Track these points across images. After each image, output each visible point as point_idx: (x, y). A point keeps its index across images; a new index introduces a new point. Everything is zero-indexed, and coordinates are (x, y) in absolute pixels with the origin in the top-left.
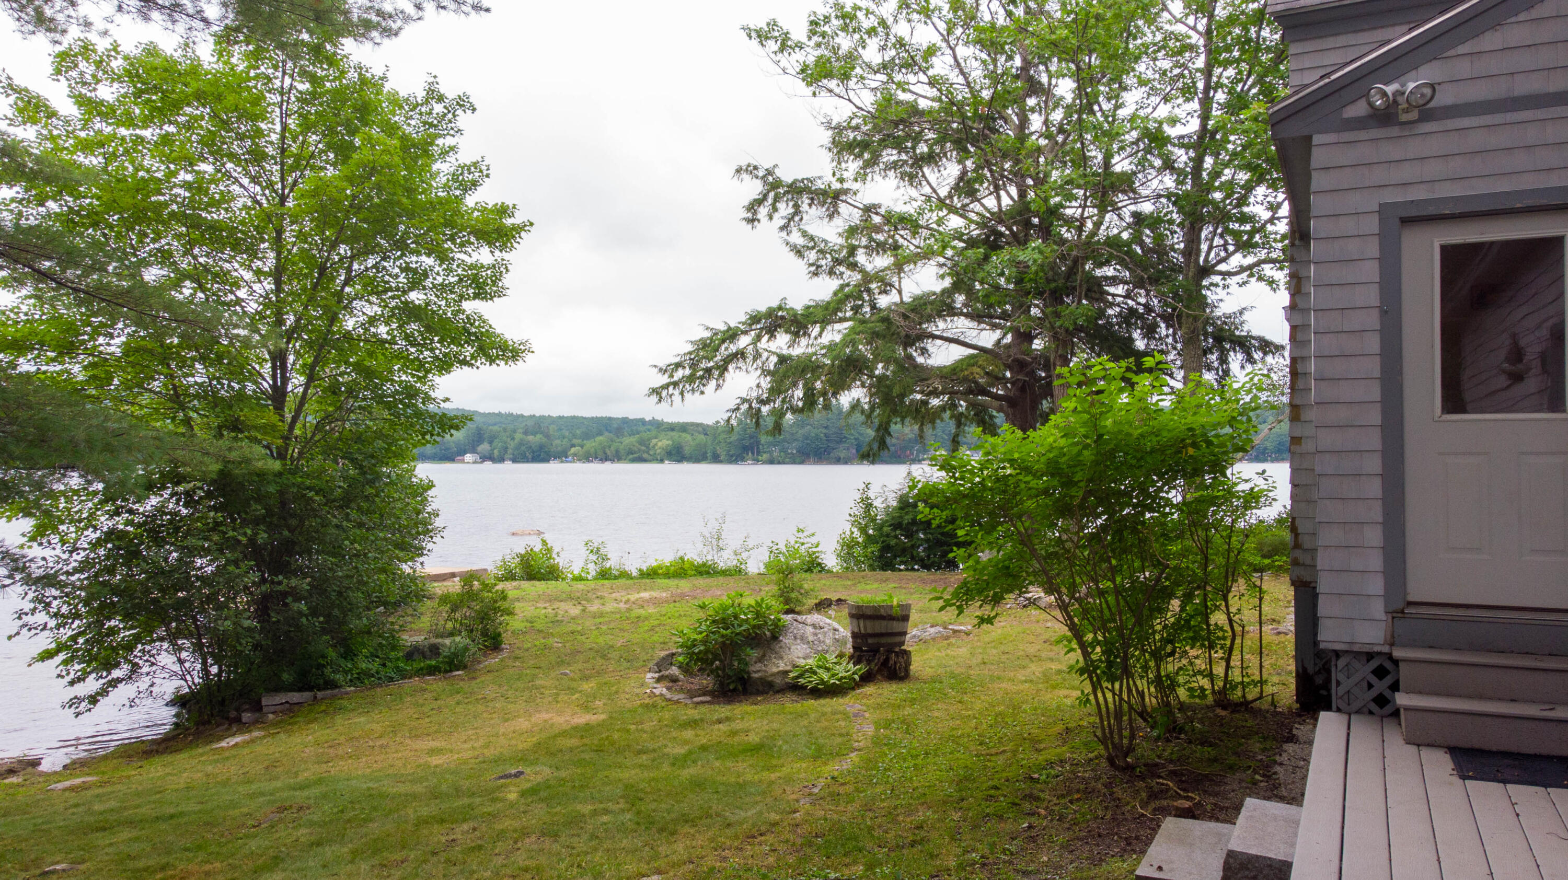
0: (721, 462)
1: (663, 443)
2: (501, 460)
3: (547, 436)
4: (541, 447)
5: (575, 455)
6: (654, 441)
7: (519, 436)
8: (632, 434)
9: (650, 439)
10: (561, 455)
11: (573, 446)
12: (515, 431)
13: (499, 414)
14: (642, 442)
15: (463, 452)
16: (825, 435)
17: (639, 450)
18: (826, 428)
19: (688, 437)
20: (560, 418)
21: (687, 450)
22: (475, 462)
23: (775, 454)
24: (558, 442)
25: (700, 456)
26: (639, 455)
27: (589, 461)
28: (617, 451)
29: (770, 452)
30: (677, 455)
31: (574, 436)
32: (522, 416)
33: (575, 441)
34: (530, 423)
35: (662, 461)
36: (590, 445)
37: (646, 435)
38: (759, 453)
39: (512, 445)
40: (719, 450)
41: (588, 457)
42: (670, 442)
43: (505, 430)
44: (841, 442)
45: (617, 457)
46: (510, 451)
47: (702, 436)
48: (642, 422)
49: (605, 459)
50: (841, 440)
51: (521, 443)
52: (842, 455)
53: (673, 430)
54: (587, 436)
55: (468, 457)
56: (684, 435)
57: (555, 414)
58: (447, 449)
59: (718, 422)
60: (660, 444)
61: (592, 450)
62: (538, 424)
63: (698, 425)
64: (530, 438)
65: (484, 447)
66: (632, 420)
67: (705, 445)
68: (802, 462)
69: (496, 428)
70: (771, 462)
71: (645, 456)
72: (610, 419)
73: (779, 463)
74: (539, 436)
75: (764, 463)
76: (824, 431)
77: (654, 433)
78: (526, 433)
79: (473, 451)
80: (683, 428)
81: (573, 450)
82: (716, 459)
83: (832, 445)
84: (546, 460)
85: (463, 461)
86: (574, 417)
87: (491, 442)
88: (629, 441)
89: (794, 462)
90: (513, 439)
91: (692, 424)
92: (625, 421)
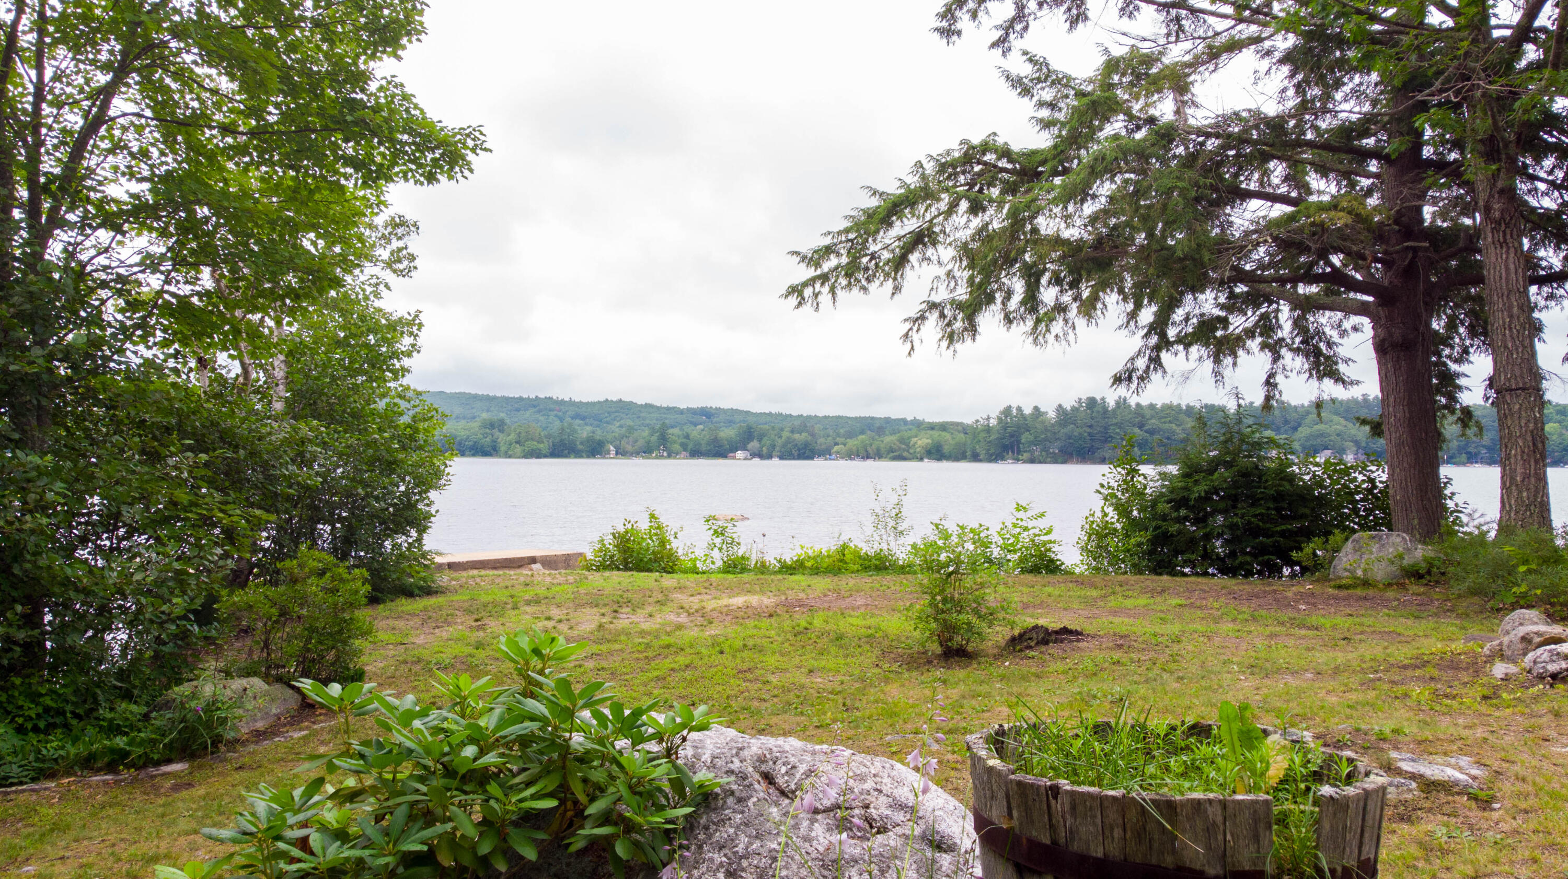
0: (980, 461)
1: (922, 441)
2: (770, 457)
3: (813, 435)
4: (806, 445)
5: (837, 452)
6: (914, 440)
7: (786, 434)
8: (893, 433)
9: (909, 438)
10: (825, 453)
11: (837, 444)
12: (782, 430)
13: (770, 414)
14: (902, 441)
15: (734, 449)
16: (1089, 434)
17: (900, 449)
18: (1090, 426)
19: (946, 436)
20: (826, 417)
21: (946, 449)
22: (745, 459)
23: (1036, 454)
24: (822, 440)
25: (959, 455)
26: (900, 453)
27: (851, 459)
28: (878, 450)
29: (1032, 452)
30: (936, 453)
31: (838, 435)
32: (791, 416)
33: (838, 440)
34: (797, 423)
35: (921, 459)
36: (852, 443)
37: (906, 434)
38: (1019, 452)
39: (779, 442)
40: (978, 449)
41: (850, 455)
42: (929, 441)
43: (773, 428)
44: (1106, 441)
45: (878, 455)
46: (777, 449)
47: (962, 435)
48: (904, 421)
49: (867, 457)
50: (1107, 439)
51: (788, 441)
52: (1107, 456)
53: (933, 429)
54: (850, 435)
55: (740, 454)
56: (944, 434)
57: (821, 414)
58: (720, 446)
59: (977, 421)
60: (919, 442)
61: (854, 448)
62: (805, 423)
63: (958, 424)
64: (797, 436)
65: (754, 445)
66: (895, 420)
67: (965, 444)
68: (1064, 462)
69: (766, 427)
70: (1032, 461)
71: (905, 454)
72: (873, 418)
73: (1040, 462)
74: (804, 434)
75: (1024, 462)
76: (1089, 430)
77: (914, 432)
78: (792, 432)
79: (744, 448)
80: (943, 427)
81: (836, 448)
82: (976, 458)
83: (1097, 445)
84: (811, 458)
85: (734, 458)
86: (839, 417)
87: (760, 440)
88: (889, 439)
89: (1056, 462)
90: (780, 437)
91: (952, 424)
92: (888, 420)
